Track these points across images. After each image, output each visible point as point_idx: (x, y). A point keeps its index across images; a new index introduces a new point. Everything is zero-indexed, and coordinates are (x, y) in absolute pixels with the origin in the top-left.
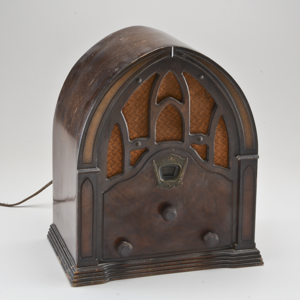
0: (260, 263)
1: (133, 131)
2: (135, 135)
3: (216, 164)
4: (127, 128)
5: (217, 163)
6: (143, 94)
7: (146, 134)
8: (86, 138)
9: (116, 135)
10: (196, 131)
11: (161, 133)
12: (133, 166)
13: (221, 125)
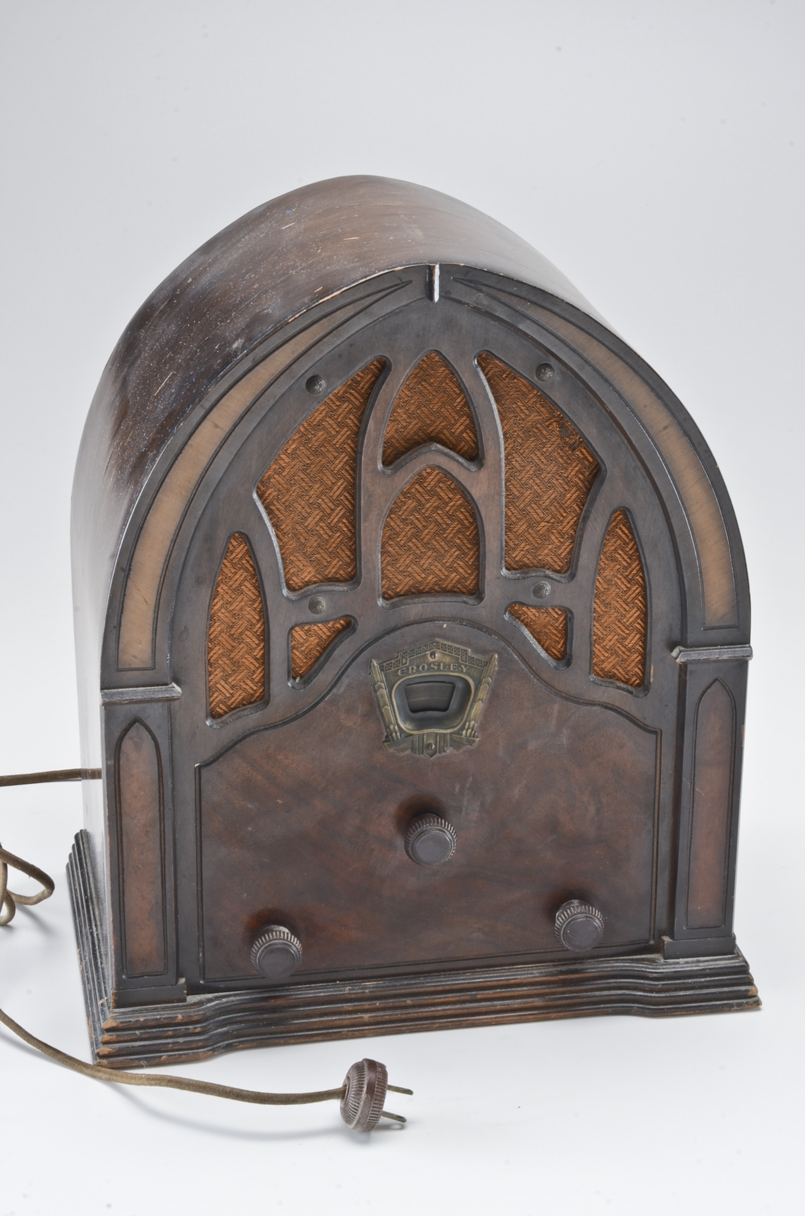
0: (747, 1003)
1: (301, 558)
2: (308, 573)
3: (600, 673)
4: (277, 549)
5: (602, 670)
6: (334, 433)
7: (349, 570)
8: (130, 583)
9: (240, 573)
10: (527, 561)
11: (401, 569)
12: (301, 678)
13: (619, 542)
